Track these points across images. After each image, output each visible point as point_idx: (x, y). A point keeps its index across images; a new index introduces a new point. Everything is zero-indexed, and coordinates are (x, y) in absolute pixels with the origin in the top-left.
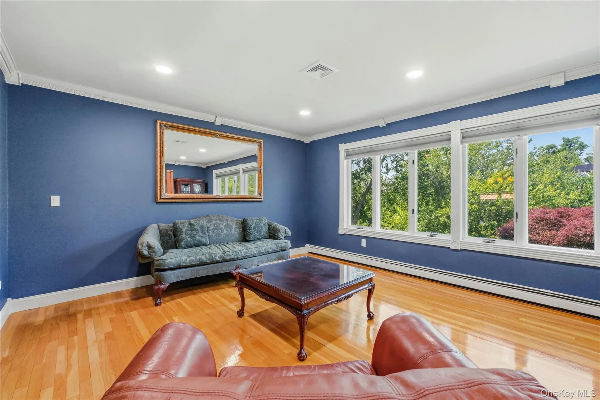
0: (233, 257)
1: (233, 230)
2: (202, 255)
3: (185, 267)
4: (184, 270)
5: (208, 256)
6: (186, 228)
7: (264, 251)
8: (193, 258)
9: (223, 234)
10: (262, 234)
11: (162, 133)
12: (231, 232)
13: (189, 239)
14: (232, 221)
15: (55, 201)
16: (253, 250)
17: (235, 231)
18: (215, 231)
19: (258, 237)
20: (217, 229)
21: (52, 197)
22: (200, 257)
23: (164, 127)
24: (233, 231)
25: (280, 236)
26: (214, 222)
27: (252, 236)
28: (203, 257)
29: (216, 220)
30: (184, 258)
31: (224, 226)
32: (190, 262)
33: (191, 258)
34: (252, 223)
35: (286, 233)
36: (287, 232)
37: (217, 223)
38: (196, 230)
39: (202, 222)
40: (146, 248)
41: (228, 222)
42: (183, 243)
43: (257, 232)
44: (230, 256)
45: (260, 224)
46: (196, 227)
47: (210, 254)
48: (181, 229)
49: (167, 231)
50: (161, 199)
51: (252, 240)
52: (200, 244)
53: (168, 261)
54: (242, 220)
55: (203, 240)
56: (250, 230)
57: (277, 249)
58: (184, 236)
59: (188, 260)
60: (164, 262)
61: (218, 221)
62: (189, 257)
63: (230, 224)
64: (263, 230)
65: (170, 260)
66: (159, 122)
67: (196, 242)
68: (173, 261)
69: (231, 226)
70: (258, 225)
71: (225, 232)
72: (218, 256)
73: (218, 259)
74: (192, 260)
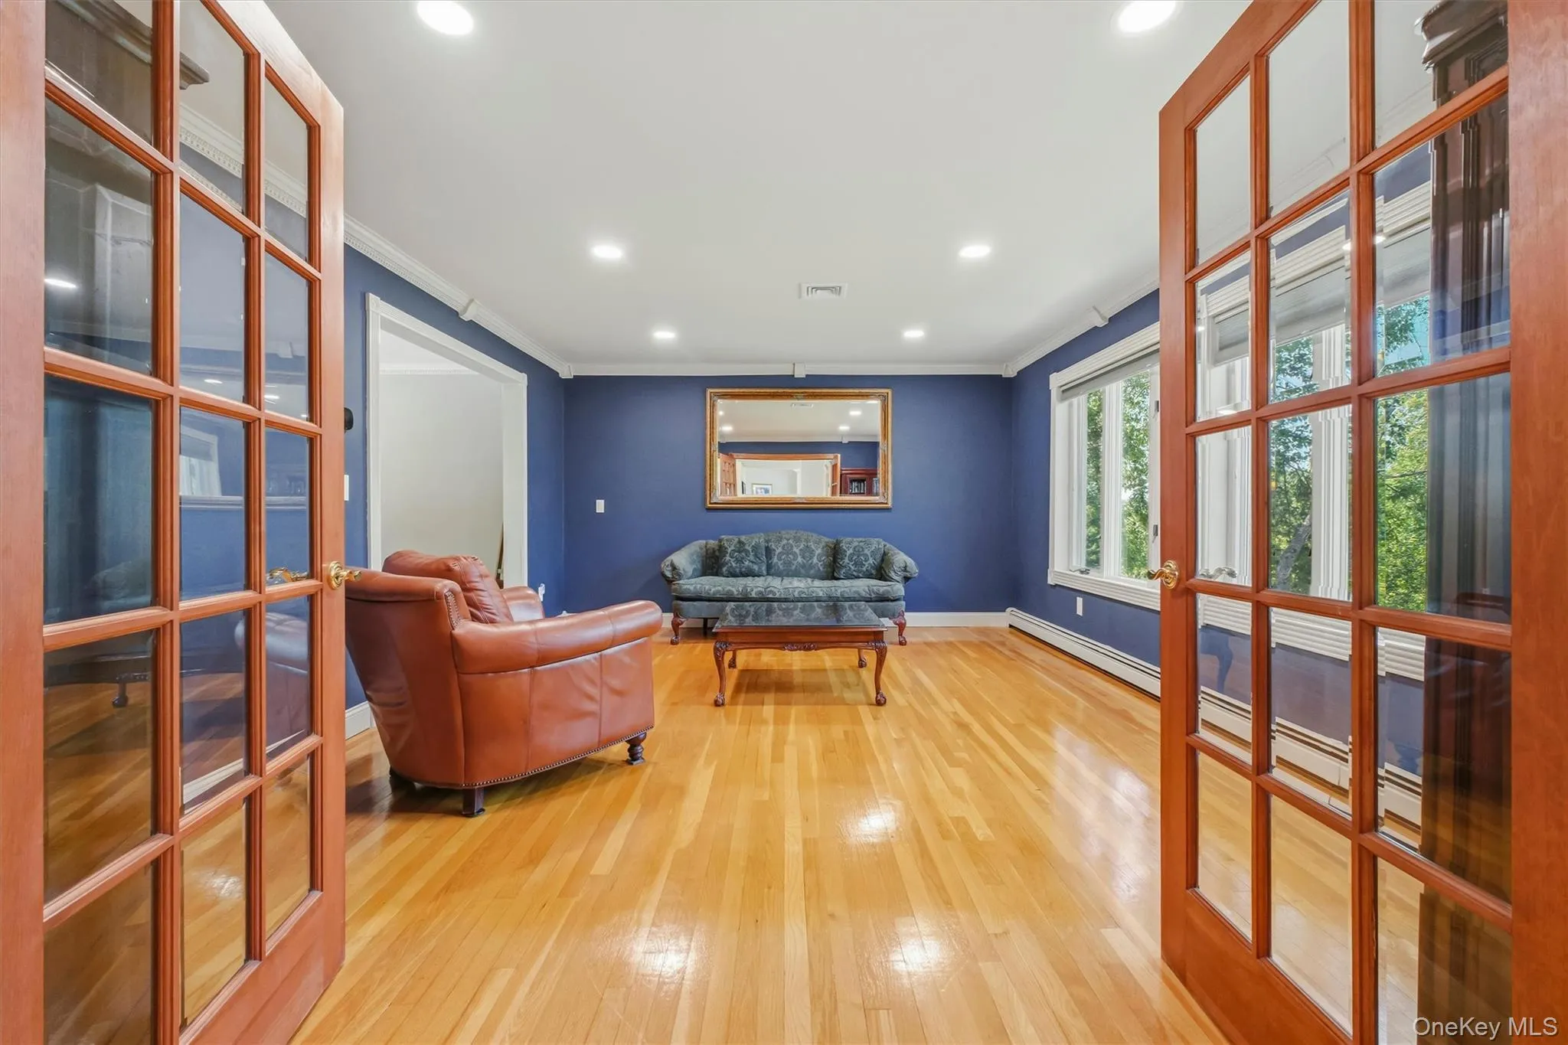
0: (777, 596)
1: (815, 558)
2: (733, 586)
3: (709, 600)
4: (707, 603)
5: (741, 590)
6: (733, 548)
7: (839, 595)
8: (720, 588)
9: (795, 562)
10: (864, 569)
11: (713, 406)
12: (810, 562)
13: (734, 565)
14: (817, 543)
15: (600, 506)
16: (818, 590)
17: (818, 558)
18: (783, 557)
19: (855, 573)
20: (788, 554)
21: (597, 501)
22: (730, 588)
23: (715, 398)
24: (815, 560)
25: (892, 574)
26: (785, 542)
27: (844, 571)
28: (734, 590)
29: (788, 540)
30: (707, 587)
31: (801, 550)
32: (714, 594)
33: (717, 588)
34: (849, 546)
35: (905, 569)
36: (908, 569)
37: (788, 544)
38: (747, 552)
39: (757, 540)
40: (670, 568)
41: (809, 544)
42: (724, 569)
43: (856, 564)
44: (775, 594)
45: (863, 551)
46: (747, 547)
47: (745, 587)
48: (726, 548)
49: (714, 551)
50: (711, 503)
51: (842, 577)
52: (749, 574)
53: (685, 587)
54: (835, 541)
55: (756, 567)
56: (842, 559)
57: (868, 596)
58: (728, 558)
59: (713, 590)
60: (681, 587)
61: (791, 541)
62: (715, 586)
63: (813, 547)
64: (869, 562)
65: (688, 586)
66: (709, 391)
67: (743, 570)
68: (692, 588)
69: (813, 551)
70: (859, 551)
71: (800, 559)
72: (755, 590)
73: (754, 595)
74: (719, 591)
